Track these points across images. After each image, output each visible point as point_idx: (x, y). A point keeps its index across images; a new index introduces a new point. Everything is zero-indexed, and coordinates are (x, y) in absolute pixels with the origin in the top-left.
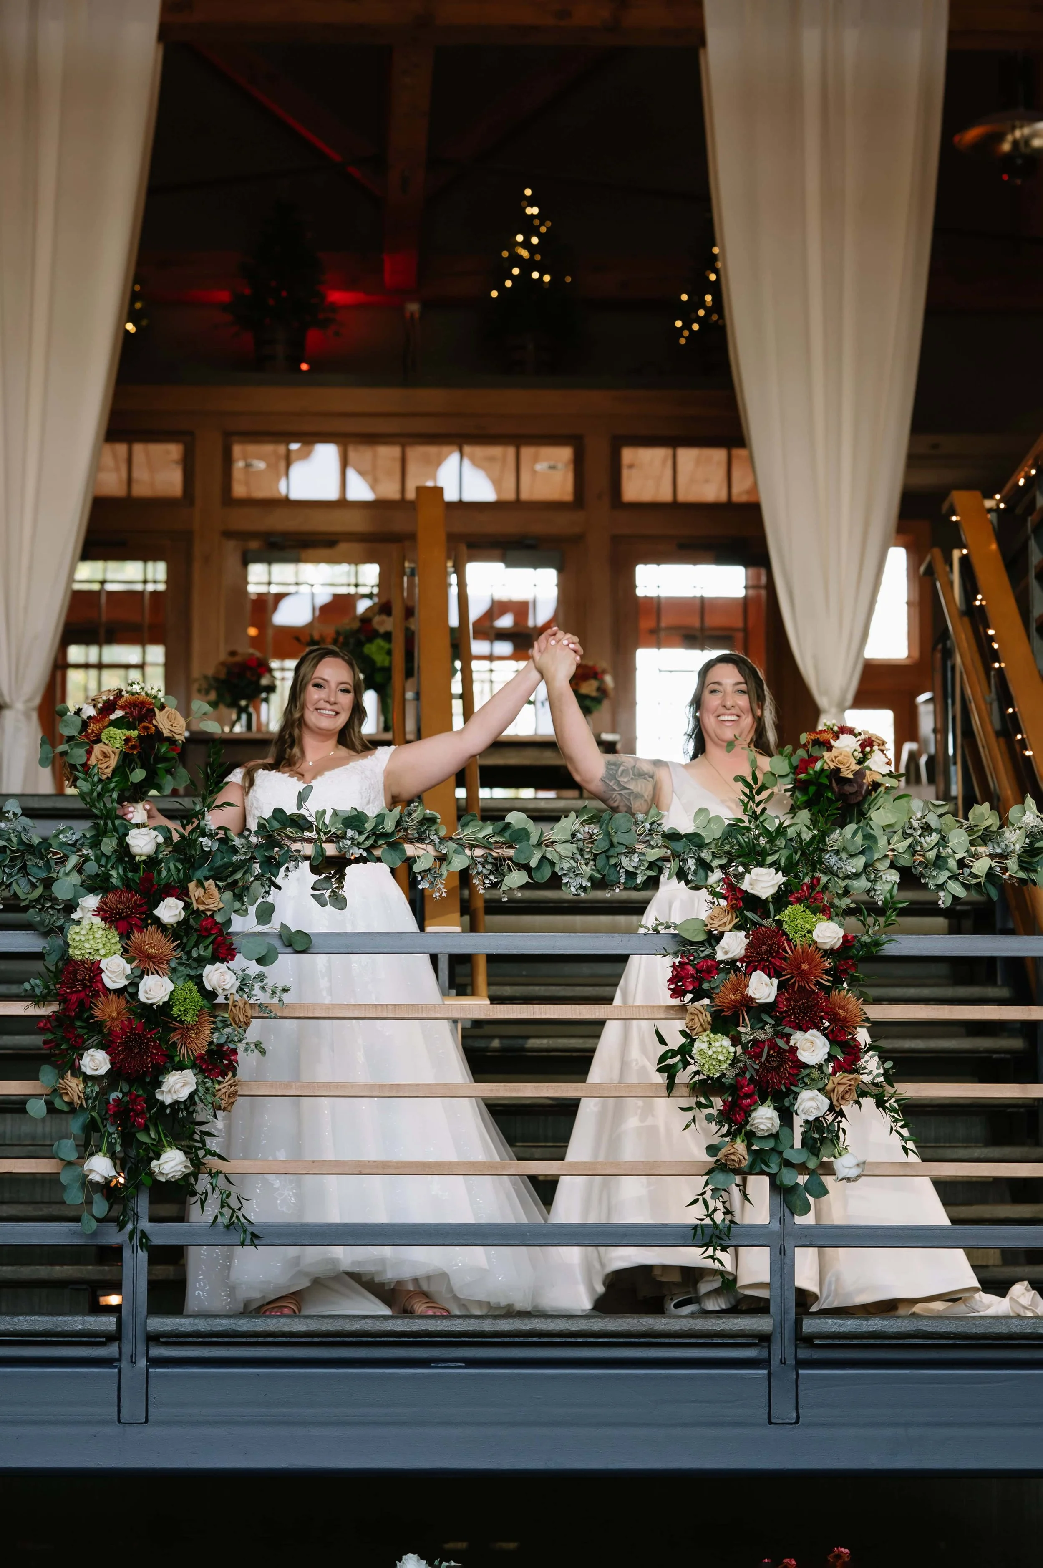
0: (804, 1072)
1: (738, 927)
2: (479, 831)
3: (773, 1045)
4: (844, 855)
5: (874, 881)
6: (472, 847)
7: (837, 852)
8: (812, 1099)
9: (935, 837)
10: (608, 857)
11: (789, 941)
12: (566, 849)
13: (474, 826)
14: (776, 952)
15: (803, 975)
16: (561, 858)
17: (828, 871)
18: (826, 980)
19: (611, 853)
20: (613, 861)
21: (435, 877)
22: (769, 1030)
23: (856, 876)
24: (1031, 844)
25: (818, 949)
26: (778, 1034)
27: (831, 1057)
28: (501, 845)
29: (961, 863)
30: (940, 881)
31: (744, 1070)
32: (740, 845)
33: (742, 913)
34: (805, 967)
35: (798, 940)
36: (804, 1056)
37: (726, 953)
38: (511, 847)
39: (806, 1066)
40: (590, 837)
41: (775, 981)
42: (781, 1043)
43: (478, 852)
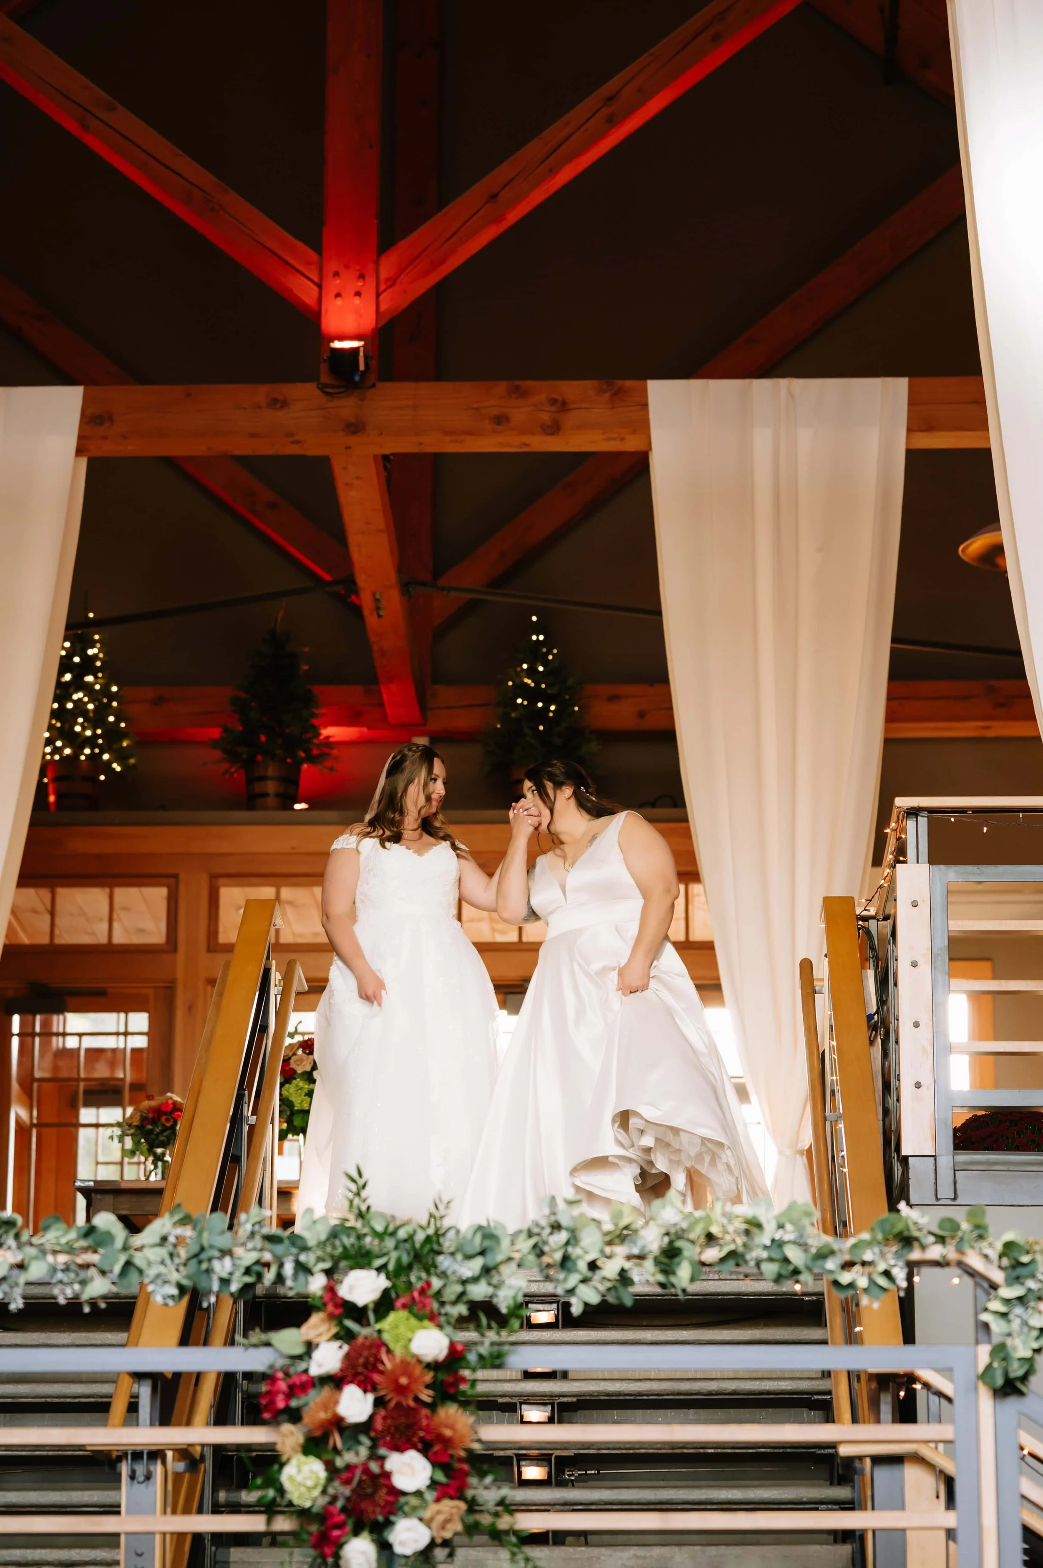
0: (402, 1500)
1: (336, 1337)
2: (63, 1235)
3: (366, 1471)
4: (459, 1257)
5: (496, 1287)
6: (55, 1252)
7: (452, 1254)
8: (409, 1529)
9: (563, 1236)
10: (200, 1262)
11: (389, 1351)
12: (156, 1254)
13: (57, 1230)
14: (374, 1364)
15: (401, 1390)
16: (149, 1264)
17: (443, 1275)
18: (426, 1396)
19: (203, 1256)
20: (204, 1266)
21: (11, 1287)
22: (364, 1452)
23: (475, 1280)
24: (671, 1242)
25: (419, 1361)
26: (373, 1456)
27: (434, 1484)
28: (85, 1250)
29: (593, 1266)
30: (570, 1285)
31: (335, 1498)
32: (345, 1247)
33: (340, 1323)
34: (403, 1381)
35: (398, 1350)
36: (401, 1482)
37: (320, 1366)
38: (95, 1252)
39: (404, 1494)
40: (180, 1240)
41: (370, 1397)
42: (374, 1467)
43: (62, 1259)
